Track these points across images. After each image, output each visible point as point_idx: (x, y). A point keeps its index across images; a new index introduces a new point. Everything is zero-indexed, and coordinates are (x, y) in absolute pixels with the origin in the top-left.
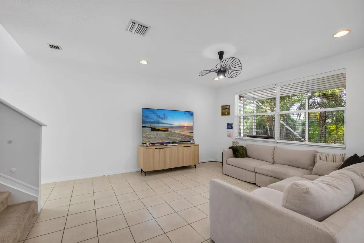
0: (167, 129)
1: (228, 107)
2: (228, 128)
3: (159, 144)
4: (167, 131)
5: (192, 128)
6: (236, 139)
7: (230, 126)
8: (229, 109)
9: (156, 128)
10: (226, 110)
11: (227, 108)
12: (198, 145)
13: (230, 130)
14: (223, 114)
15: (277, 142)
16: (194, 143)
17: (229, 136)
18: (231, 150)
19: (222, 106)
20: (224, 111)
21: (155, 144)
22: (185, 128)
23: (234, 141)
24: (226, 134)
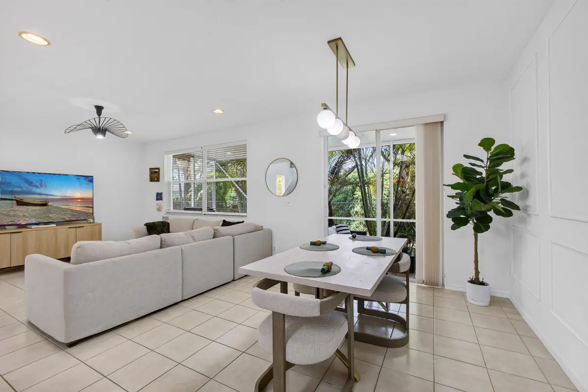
0: (45, 203)
1: (157, 170)
2: (157, 199)
3: (16, 227)
4: (45, 205)
5: (91, 200)
6: (168, 213)
7: (159, 197)
8: (158, 173)
9: (25, 201)
10: (155, 175)
11: (156, 172)
12: (100, 225)
13: (159, 202)
14: (152, 180)
15: (205, 214)
16: (94, 222)
17: (159, 210)
18: (145, 226)
19: (150, 169)
20: (153, 175)
21: (7, 227)
22: (79, 200)
23: (165, 216)
24: (156, 207)
